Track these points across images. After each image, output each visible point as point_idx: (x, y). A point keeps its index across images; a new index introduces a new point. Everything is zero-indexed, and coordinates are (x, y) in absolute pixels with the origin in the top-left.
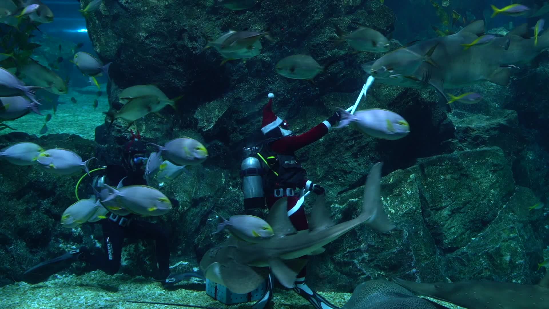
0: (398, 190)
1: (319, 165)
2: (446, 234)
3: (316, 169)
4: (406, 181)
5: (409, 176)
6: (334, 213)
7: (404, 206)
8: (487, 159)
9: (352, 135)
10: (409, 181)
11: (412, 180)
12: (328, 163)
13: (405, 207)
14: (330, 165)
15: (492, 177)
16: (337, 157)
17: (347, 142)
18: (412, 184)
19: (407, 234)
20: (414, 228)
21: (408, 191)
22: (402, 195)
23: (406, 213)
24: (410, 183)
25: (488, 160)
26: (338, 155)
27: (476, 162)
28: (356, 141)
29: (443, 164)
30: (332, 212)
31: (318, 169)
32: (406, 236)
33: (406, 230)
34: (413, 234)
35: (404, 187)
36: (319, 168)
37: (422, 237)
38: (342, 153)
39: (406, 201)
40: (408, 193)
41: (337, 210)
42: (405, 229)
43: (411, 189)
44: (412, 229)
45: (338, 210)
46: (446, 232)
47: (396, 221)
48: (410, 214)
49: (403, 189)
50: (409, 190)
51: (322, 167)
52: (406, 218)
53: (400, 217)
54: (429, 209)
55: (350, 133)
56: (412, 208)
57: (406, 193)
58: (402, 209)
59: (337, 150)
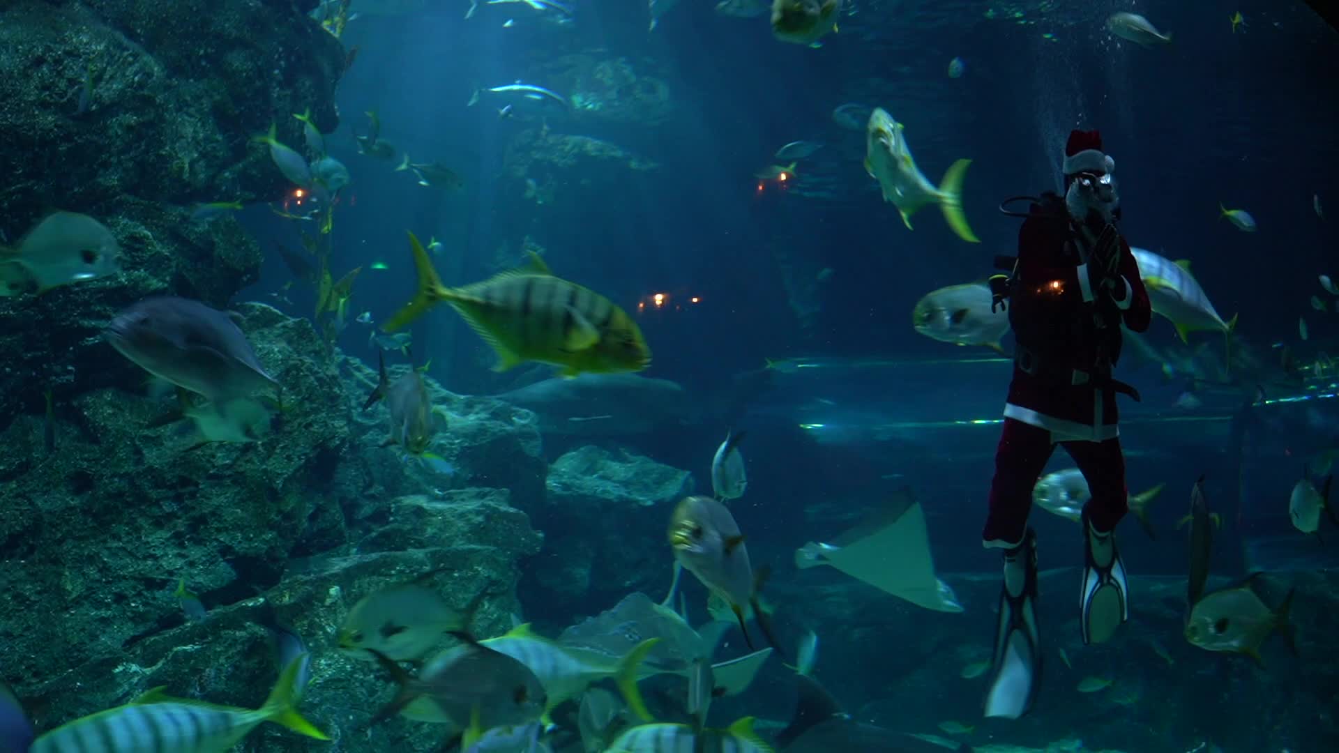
0: (305, 622)
1: (70, 564)
2: (411, 739)
3: (60, 575)
4: (322, 601)
5: (328, 590)
6: (126, 687)
7: (323, 662)
8: (477, 570)
9: (172, 487)
10: (328, 601)
11: (337, 601)
12: (100, 558)
13: (327, 665)
14: (104, 563)
15: (489, 608)
16: (128, 542)
17: (157, 503)
18: (335, 610)
19: (337, 735)
20: (351, 717)
21: (330, 626)
22: (314, 635)
23: (333, 677)
24: (329, 607)
25: (479, 571)
26: (130, 537)
27: (456, 575)
28: (182, 505)
29: (393, 572)
30: (120, 685)
31: (67, 573)
32: (336, 738)
33: (337, 724)
34: (349, 732)
35: (319, 617)
36: (70, 573)
37: (371, 741)
38: (143, 531)
39: (326, 650)
40: (329, 630)
41: (135, 680)
42: (334, 720)
43: (335, 622)
44: (348, 720)
45: (140, 680)
46: (411, 734)
47: (310, 699)
48: (339, 680)
49: (318, 620)
50: (332, 624)
51: (81, 568)
52: (332, 692)
53: (318, 688)
54: (372, 676)
55: (168, 481)
56: (343, 666)
57: (323, 628)
58: (320, 670)
59: (127, 524)
